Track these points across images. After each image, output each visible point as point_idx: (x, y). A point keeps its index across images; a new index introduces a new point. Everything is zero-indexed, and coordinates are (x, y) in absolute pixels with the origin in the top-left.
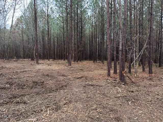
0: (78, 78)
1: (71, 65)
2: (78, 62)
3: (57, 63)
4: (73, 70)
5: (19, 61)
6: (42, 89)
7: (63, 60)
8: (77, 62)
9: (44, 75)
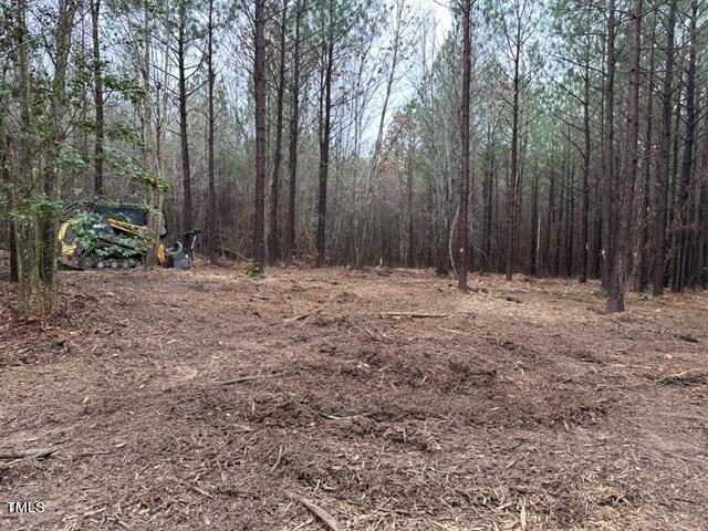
0: (669, 382)
1: (621, 309)
2: (661, 293)
3: (546, 292)
4: (636, 332)
5: (393, 277)
6: (487, 403)
7: (575, 282)
8: (654, 295)
9: (492, 342)
